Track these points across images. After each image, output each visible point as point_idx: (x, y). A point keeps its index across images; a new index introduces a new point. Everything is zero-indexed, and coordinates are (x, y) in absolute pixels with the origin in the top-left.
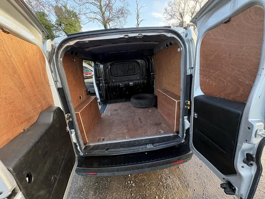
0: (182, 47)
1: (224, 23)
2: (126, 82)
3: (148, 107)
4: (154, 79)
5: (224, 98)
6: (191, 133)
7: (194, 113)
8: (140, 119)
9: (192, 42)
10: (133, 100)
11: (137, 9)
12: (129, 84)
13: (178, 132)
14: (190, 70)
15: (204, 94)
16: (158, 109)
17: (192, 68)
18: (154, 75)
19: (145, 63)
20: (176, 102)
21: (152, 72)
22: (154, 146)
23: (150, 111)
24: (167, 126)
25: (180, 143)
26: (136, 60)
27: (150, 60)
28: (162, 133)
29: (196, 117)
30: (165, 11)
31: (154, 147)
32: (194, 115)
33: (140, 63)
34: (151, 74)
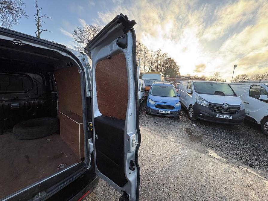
0: (80, 70)
1: (108, 58)
2: (3, 102)
3: (46, 136)
4: (57, 99)
5: (115, 118)
6: (95, 156)
7: (95, 135)
8: (27, 157)
9: (89, 67)
10: (17, 130)
11: (38, 15)
12: (9, 105)
13: (83, 159)
14: (89, 92)
15: (102, 115)
16: (61, 136)
17: (91, 90)
18: (57, 94)
19: (41, 78)
20: (79, 125)
21: (53, 90)
22: (47, 193)
23: (49, 140)
24: (71, 155)
25: (85, 171)
26: (26, 73)
27: (51, 77)
28: (63, 167)
29: (97, 138)
30: (74, 33)
31: (48, 195)
32: (95, 137)
33: (32, 78)
34: (52, 92)
